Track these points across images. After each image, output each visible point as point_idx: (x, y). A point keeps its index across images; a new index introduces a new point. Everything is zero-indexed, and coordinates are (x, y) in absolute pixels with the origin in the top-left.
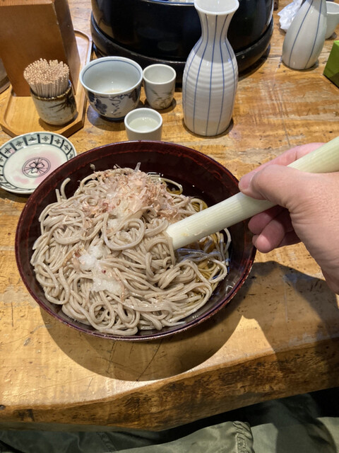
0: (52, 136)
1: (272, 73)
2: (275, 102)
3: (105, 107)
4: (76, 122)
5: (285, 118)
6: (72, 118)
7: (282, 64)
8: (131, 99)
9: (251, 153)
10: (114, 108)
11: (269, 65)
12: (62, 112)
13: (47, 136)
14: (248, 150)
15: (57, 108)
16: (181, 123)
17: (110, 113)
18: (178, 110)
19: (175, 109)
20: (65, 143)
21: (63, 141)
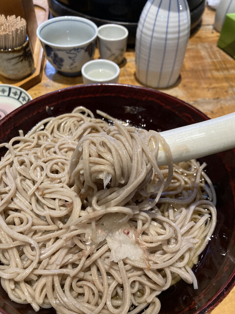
0: (10, 89)
1: (207, 38)
2: (215, 60)
3: (62, 60)
4: (33, 76)
5: (226, 73)
6: (29, 72)
7: (214, 31)
8: (87, 53)
9: (202, 103)
10: (71, 61)
11: (204, 31)
12: (20, 65)
13: (5, 88)
14: (199, 99)
15: (14, 61)
16: (133, 78)
17: (66, 68)
18: (129, 67)
19: (127, 65)
20: (23, 95)
21: (21, 93)
